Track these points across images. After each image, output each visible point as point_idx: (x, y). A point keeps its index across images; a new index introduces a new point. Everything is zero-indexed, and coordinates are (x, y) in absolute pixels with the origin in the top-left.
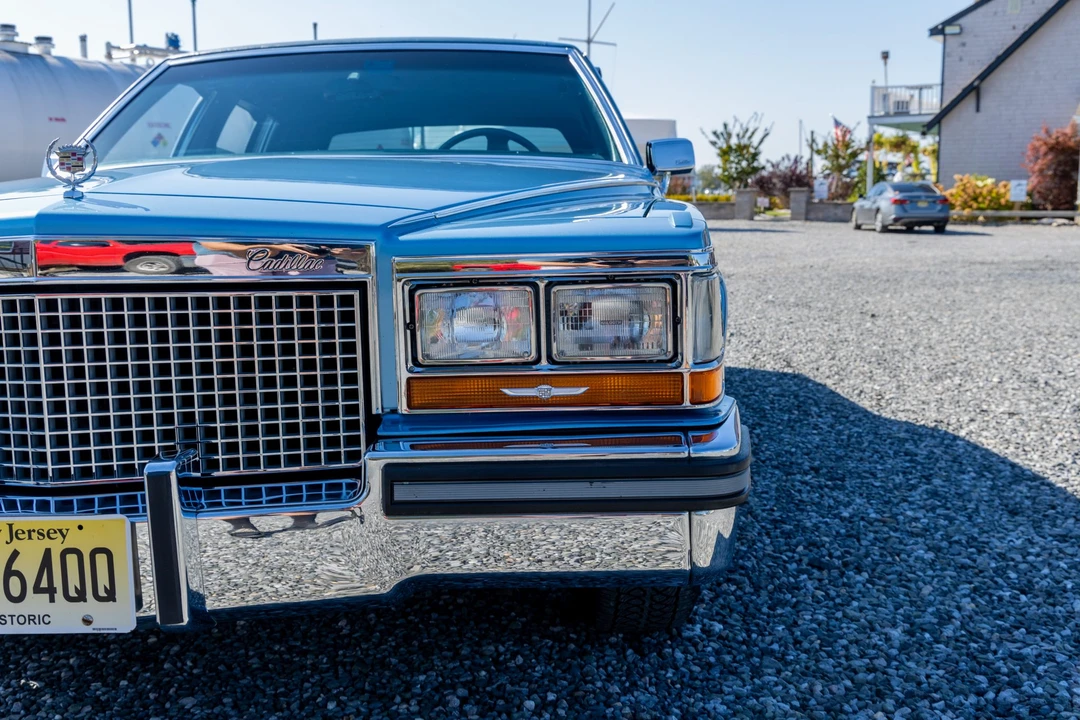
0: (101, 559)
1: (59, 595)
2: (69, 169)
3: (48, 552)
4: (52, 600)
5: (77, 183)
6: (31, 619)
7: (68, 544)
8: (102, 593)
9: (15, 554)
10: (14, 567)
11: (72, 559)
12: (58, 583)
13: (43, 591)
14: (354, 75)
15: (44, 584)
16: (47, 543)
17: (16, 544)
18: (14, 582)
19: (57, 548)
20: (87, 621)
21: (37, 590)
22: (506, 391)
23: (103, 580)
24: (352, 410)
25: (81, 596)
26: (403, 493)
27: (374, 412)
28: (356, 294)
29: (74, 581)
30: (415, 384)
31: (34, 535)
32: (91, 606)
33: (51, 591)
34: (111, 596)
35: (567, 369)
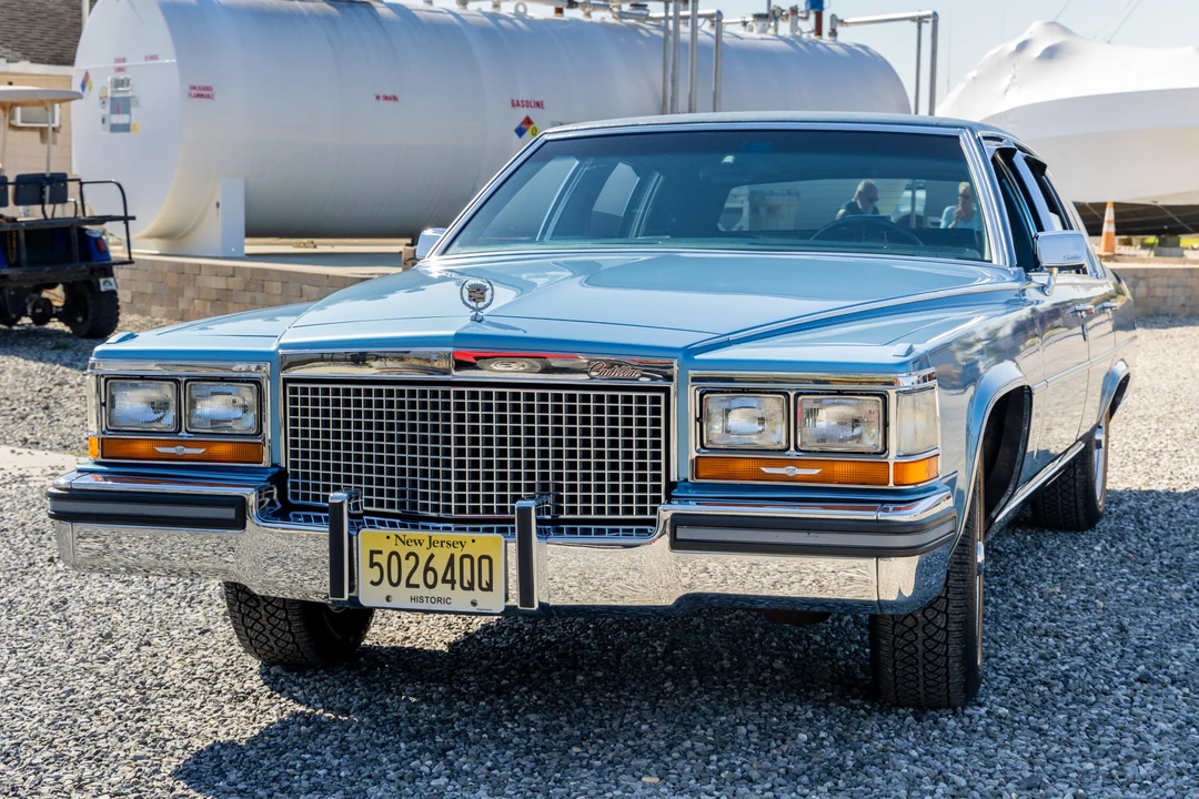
0: (485, 563)
1: (457, 585)
2: (474, 300)
3: (452, 556)
4: (453, 588)
5: (480, 310)
6: (439, 600)
7: (466, 551)
8: (484, 586)
9: (432, 556)
10: (431, 565)
11: (467, 562)
12: (457, 577)
13: (448, 582)
14: (729, 159)
15: (449, 577)
16: (452, 550)
17: (433, 550)
18: (430, 575)
19: (458, 554)
20: (474, 604)
21: (444, 581)
22: (763, 469)
23: (485, 577)
24: (657, 478)
25: (471, 587)
26: (683, 533)
27: (672, 480)
28: (663, 395)
29: (467, 576)
30: (700, 461)
31: (445, 544)
32: (477, 594)
33: (452, 582)
34: (490, 588)
35: (809, 456)
